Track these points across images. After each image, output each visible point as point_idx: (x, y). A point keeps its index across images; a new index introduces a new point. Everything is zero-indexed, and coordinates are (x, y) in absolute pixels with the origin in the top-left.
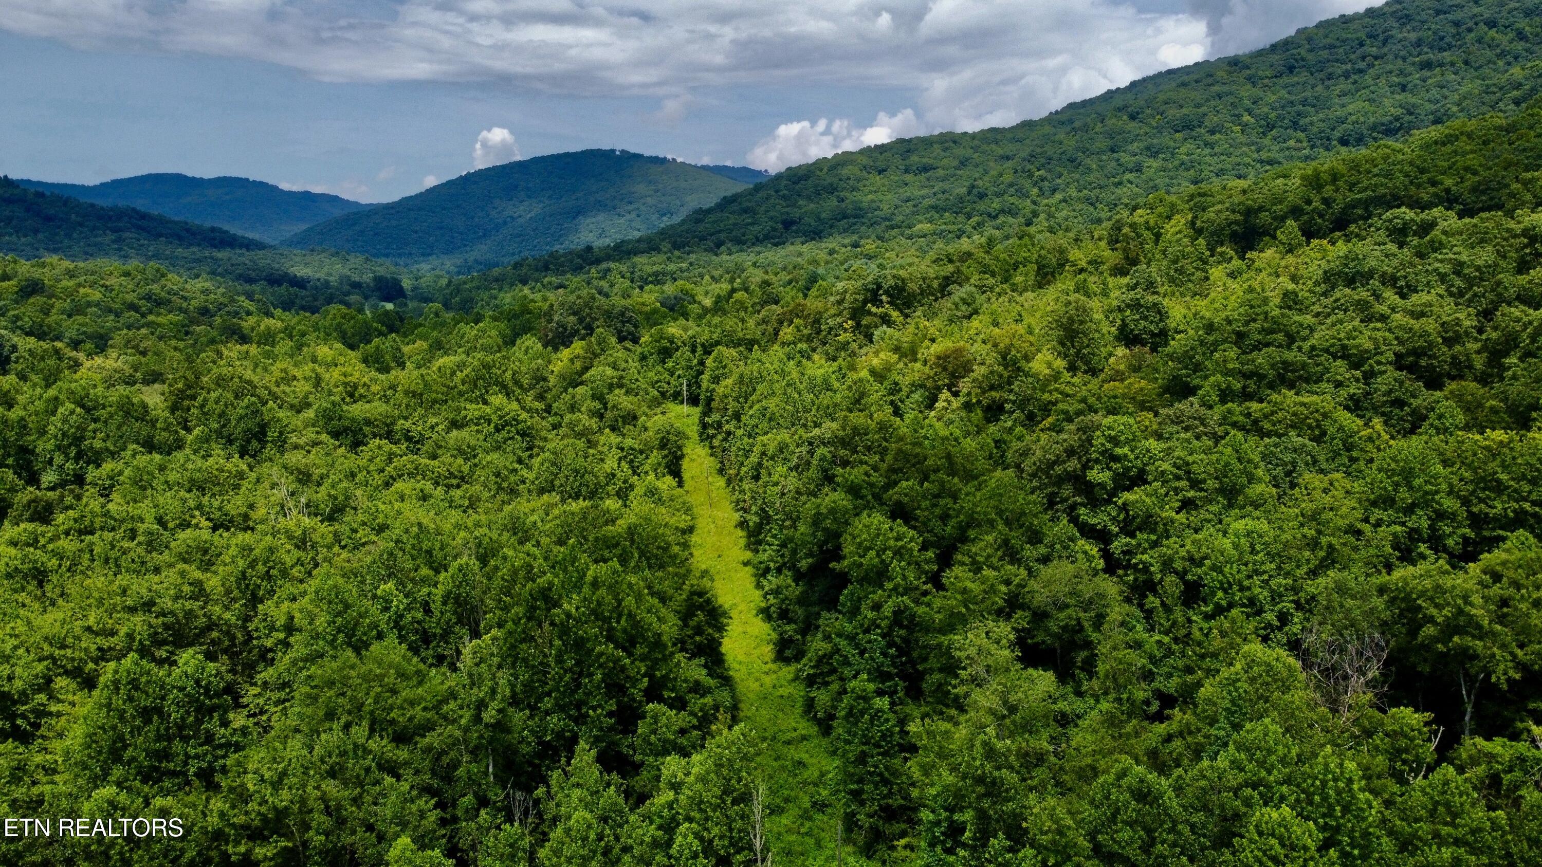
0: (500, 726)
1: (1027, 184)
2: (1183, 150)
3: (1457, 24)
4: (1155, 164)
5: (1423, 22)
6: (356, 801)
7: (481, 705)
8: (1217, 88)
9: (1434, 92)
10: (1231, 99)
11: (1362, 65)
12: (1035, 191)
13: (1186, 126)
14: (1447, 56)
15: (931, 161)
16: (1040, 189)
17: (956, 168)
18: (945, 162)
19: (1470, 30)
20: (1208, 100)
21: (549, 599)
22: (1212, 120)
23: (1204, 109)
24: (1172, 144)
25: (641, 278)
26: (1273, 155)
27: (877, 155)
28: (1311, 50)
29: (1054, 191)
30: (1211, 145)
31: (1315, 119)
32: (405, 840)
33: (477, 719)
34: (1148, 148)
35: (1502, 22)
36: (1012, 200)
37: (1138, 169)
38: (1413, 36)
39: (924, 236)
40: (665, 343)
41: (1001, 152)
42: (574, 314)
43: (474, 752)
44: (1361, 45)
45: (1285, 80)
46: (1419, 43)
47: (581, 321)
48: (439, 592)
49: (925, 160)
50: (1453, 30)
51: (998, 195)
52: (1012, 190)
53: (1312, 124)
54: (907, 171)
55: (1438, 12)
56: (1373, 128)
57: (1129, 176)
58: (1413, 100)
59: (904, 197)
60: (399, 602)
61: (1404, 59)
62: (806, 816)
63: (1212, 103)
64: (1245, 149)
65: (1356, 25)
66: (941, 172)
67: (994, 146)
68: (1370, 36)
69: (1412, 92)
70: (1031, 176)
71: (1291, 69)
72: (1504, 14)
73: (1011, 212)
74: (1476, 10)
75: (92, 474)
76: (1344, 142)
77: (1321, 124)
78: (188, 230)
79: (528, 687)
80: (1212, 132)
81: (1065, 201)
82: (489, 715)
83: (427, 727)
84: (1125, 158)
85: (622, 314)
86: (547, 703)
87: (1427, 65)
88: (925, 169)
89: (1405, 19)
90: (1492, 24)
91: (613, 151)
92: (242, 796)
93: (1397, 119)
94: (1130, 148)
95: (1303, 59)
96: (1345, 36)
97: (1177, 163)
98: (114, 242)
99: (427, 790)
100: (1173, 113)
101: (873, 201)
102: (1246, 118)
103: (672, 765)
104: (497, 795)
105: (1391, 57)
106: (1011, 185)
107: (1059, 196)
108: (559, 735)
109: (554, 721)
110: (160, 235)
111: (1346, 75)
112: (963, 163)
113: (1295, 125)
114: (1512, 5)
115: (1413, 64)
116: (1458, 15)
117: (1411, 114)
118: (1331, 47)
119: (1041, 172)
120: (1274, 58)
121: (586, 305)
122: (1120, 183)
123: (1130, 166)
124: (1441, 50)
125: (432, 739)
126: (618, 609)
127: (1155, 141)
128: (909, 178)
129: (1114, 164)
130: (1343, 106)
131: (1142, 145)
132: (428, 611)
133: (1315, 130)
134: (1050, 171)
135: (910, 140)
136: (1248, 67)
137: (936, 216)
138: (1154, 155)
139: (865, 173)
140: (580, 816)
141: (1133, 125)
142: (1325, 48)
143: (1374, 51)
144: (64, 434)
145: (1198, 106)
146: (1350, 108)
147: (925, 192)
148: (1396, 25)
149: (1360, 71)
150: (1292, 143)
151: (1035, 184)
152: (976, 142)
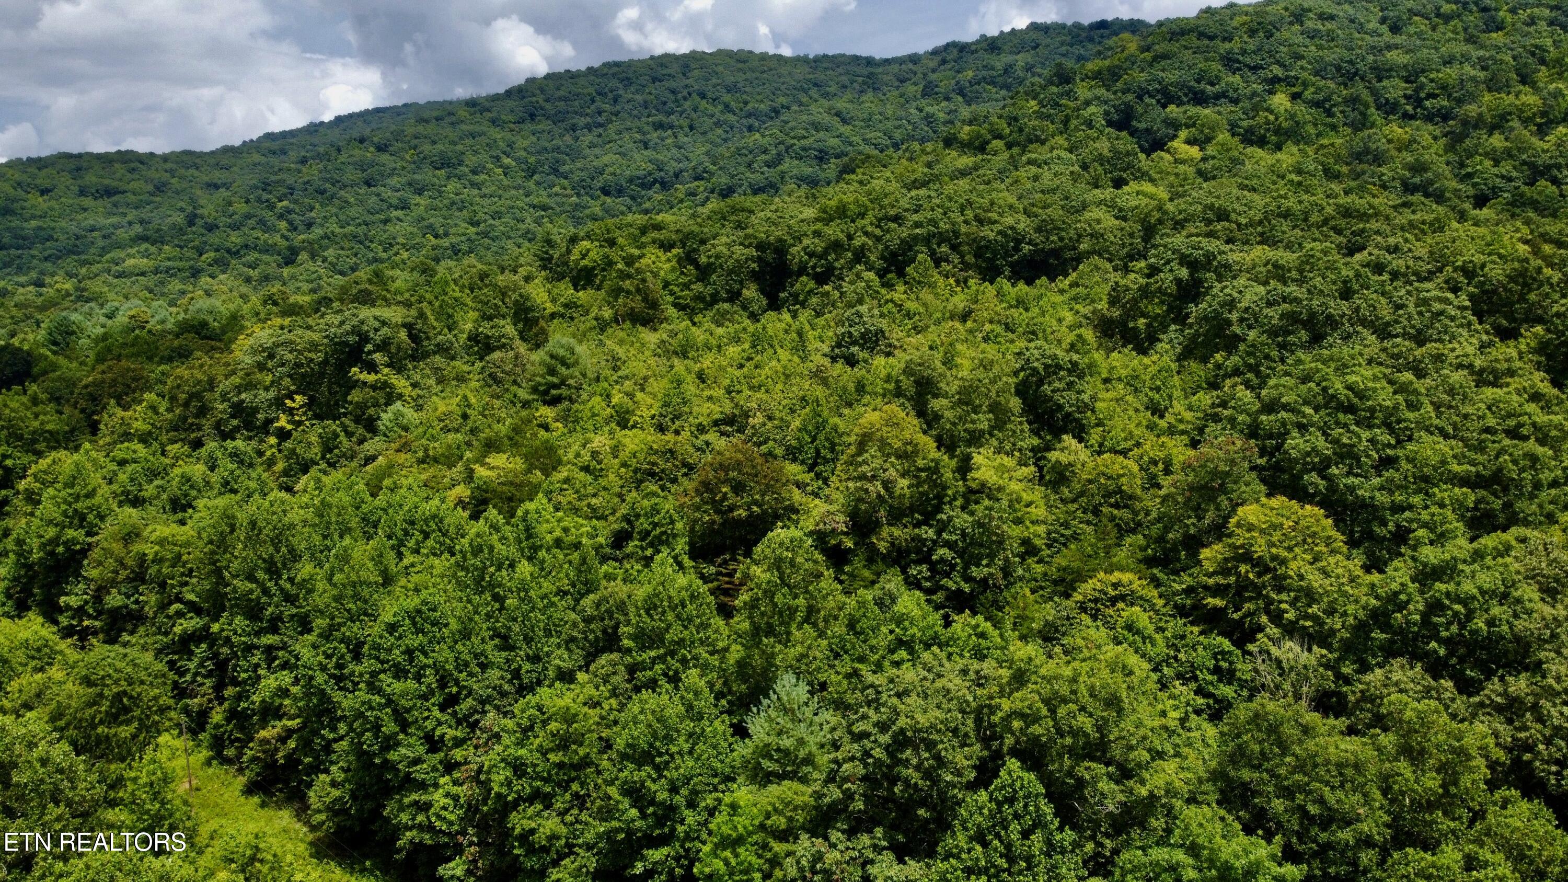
1: (268, 215)
2: (450, 188)
4: (423, 201)
8: (465, 127)
9: (674, 151)
10: (484, 140)
11: (601, 119)
12: (283, 225)
14: (673, 119)
15: (115, 184)
16: (290, 223)
17: (150, 194)
18: (134, 185)
19: (686, 99)
20: (461, 138)
22: (471, 160)
23: (459, 147)
24: (435, 181)
26: (545, 200)
27: (33, 170)
28: (547, 100)
29: (309, 225)
30: (478, 186)
31: (573, 168)
34: (410, 184)
35: (709, 94)
36: (255, 234)
38: (639, 98)
39: (143, 274)
41: (206, 179)
44: (594, 100)
45: (530, 126)
46: (646, 105)
49: (107, 182)
50: (672, 97)
51: (235, 227)
52: (252, 222)
53: (571, 172)
54: (82, 193)
55: (654, 80)
56: (631, 180)
57: (396, 213)
58: (658, 157)
59: (85, 225)
61: (638, 118)
63: (466, 142)
64: (513, 192)
65: (582, 81)
66: (131, 198)
67: (196, 172)
68: (600, 94)
69: (655, 149)
70: (272, 207)
71: (532, 116)
72: (710, 88)
73: (260, 248)
74: (688, 81)
76: (606, 192)
77: (579, 173)
80: (474, 172)
84: (387, 193)
87: (661, 126)
88: (109, 192)
89: (626, 82)
93: (649, 174)
94: (389, 181)
95: (541, 108)
96: (575, 90)
97: (446, 202)
100: (427, 148)
101: (40, 228)
102: (506, 160)
105: (625, 115)
106: (248, 216)
107: (317, 231)
111: (589, 128)
113: (555, 171)
115: (648, 123)
116: (672, 84)
118: (566, 99)
119: (285, 203)
120: (511, 103)
122: (389, 221)
123: (395, 202)
124: (667, 113)
127: (416, 177)
128: (88, 202)
129: (374, 198)
130: (597, 157)
131: (404, 180)
133: (576, 178)
134: (296, 202)
135: (80, 156)
136: (488, 110)
137: (153, 249)
139: (20, 193)
141: (384, 158)
142: (560, 99)
143: (607, 107)
145: (454, 143)
146: (606, 159)
147: (114, 220)
148: (620, 86)
149: (601, 125)
150: (557, 189)
151: (281, 217)
152: (169, 166)
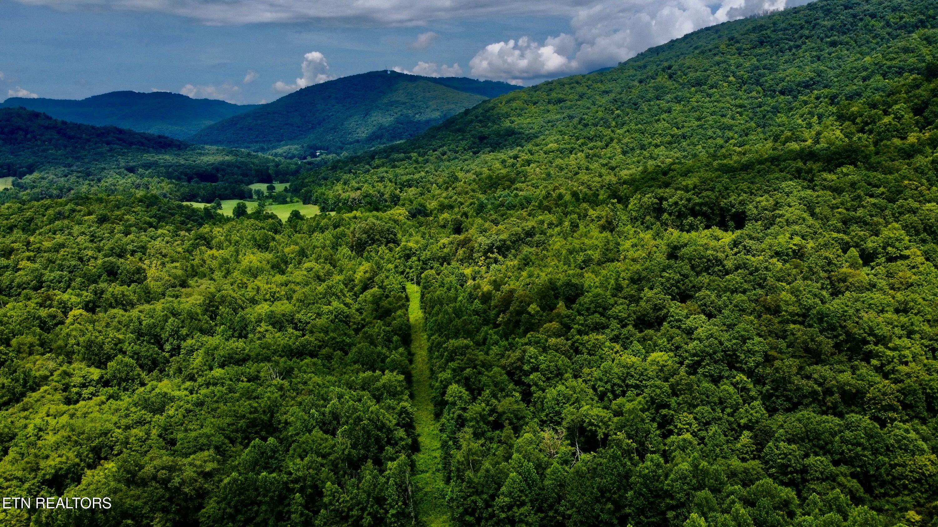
0: (349, 454)
1: (610, 119)
2: (694, 99)
3: (854, 16)
4: (678, 108)
5: (837, 14)
6: (317, 474)
7: (344, 450)
8: (717, 58)
9: (834, 62)
10: (724, 65)
11: (799, 42)
12: (614, 123)
13: (698, 83)
14: (845, 38)
15: (563, 96)
16: (617, 123)
17: (577, 100)
18: (571, 97)
19: (861, 20)
20: (711, 66)
21: (360, 419)
22: (713, 79)
23: (709, 72)
24: (688, 95)
25: (401, 184)
26: (744, 101)
28: (774, 31)
29: (623, 124)
30: (710, 96)
31: (769, 79)
32: (329, 483)
33: (343, 453)
34: (676, 98)
35: (879, 15)
36: (601, 129)
37: (669, 111)
38: (830, 24)
39: (553, 151)
40: (408, 252)
42: (365, 233)
43: (343, 461)
44: (802, 28)
45: (758, 51)
46: (832, 28)
47: (369, 236)
48: (327, 410)
49: (559, 95)
50: (851, 20)
51: (594, 125)
52: (602, 122)
53: (766, 81)
54: (549, 102)
55: (846, 7)
56: (798, 85)
57: (664, 116)
58: (822, 68)
59: (546, 120)
60: (316, 414)
61: (822, 40)
62: (434, 473)
63: (713, 68)
64: (728, 98)
66: (569, 103)
67: (599, 85)
68: (807, 22)
69: (822, 61)
70: (613, 113)
71: (762, 43)
72: (881, 10)
73: (600, 137)
74: (866, 7)
75: (183, 344)
76: (781, 94)
77: (771, 82)
78: (146, 138)
79: (355, 443)
80: (712, 87)
81: (628, 131)
82: (346, 452)
83: (330, 454)
85: (388, 230)
86: (360, 447)
87: (833, 44)
88: (560, 101)
89: (828, 12)
90: (873, 16)
91: (386, 71)
92: (290, 474)
93: (812, 79)
94: (666, 97)
95: (769, 37)
96: (793, 22)
97: (690, 107)
98: (109, 151)
99: (332, 471)
100: (692, 75)
101: (529, 123)
102: (731, 78)
103: (390, 464)
104: (349, 471)
105: (815, 37)
106: (602, 119)
107: (625, 128)
108: (363, 455)
109: (362, 452)
110: (131, 144)
111: (790, 49)
112: (581, 96)
113: (758, 83)
114: (886, 4)
115: (826, 43)
116: (857, 10)
117: (819, 76)
118: (785, 29)
119: (618, 111)
120: (752, 37)
121: (371, 228)
122: (659, 120)
123: (665, 109)
124: (844, 33)
125: (332, 457)
126: (379, 420)
127: (680, 94)
128: (550, 107)
129: (656, 107)
130: (785, 70)
131: (673, 96)
132: (324, 415)
133: (768, 85)
134: (623, 111)
137: (561, 138)
138: (679, 102)
139: (526, 105)
140: (368, 477)
141: (670, 82)
142: (781, 30)
143: (807, 32)
144: (173, 330)
145: (706, 70)
146: (788, 72)
148: (822, 15)
149: (798, 47)
150: (754, 94)
151: (614, 119)
